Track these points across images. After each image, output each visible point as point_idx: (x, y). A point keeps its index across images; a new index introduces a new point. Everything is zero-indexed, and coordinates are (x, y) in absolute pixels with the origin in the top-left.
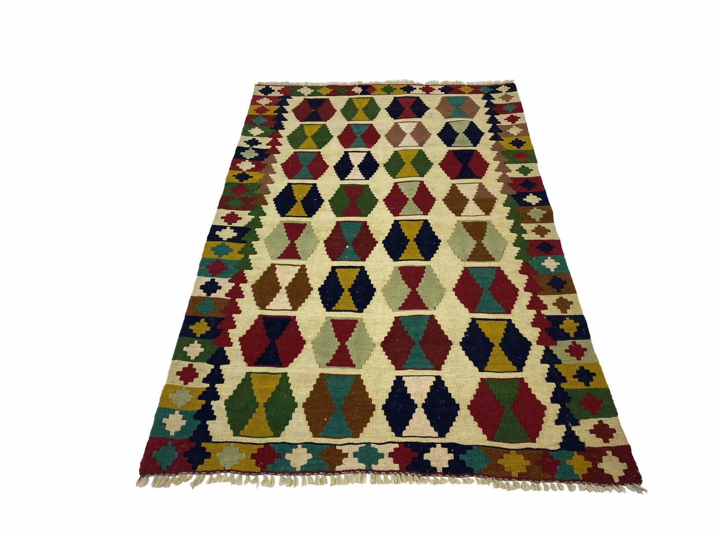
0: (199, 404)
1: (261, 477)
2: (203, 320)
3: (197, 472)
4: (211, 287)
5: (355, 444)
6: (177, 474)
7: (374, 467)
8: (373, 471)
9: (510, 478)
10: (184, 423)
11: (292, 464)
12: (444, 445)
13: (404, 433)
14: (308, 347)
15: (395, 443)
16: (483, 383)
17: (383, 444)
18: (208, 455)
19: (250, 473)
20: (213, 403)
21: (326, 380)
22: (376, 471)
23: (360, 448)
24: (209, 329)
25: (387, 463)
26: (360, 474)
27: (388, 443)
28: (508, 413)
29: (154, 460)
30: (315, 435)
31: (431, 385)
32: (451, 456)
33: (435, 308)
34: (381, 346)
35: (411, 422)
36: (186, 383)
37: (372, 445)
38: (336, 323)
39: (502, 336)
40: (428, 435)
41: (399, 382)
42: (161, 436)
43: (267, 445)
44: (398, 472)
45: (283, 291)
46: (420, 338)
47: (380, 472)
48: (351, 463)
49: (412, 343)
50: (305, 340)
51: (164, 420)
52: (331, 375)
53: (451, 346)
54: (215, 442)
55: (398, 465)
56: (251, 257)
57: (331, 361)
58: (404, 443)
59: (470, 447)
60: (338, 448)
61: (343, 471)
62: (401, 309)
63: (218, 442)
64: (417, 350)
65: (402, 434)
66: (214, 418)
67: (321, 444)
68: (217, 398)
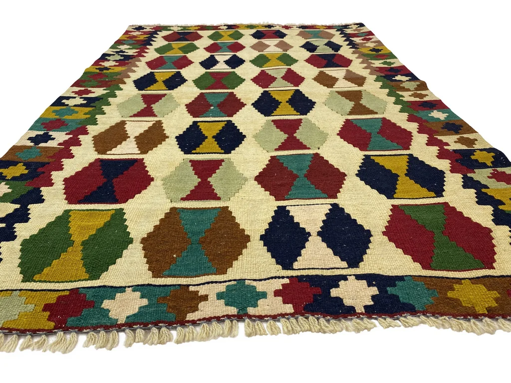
1: (53, 337)
2: (20, 164)
4: (41, 139)
5: (220, 282)
7: (251, 311)
8: (250, 317)
9: (476, 316)
11: (112, 315)
12: (359, 277)
13: (296, 265)
14: (156, 184)
15: (283, 277)
16: (395, 208)
17: (265, 280)
19: (37, 333)
21: (179, 214)
22: (255, 316)
23: (227, 286)
24: (26, 172)
25: (272, 305)
26: (227, 322)
27: (272, 278)
28: (440, 238)
30: (156, 275)
31: (326, 212)
32: (374, 291)
33: (319, 148)
34: (255, 180)
35: (303, 252)
37: (247, 282)
38: (196, 163)
39: (406, 168)
40: (332, 266)
41: (281, 211)
43: (75, 290)
44: (292, 315)
46: (305, 172)
47: (261, 318)
48: (213, 307)
49: (295, 176)
50: (153, 178)
52: (186, 208)
53: (346, 177)
55: (290, 306)
56: (98, 116)
57: (188, 195)
58: (297, 277)
59: (401, 278)
60: (192, 289)
61: (199, 320)
62: (277, 150)
64: (302, 182)
65: (292, 267)
67: (165, 286)
68: (13, 238)
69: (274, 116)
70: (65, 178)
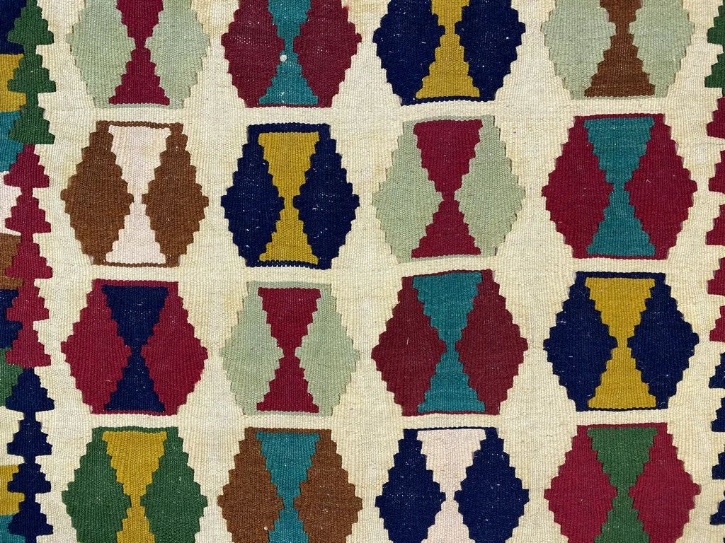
0: (13, 502)
14: (213, 364)
16: (584, 436)
20: (39, 498)
21: (259, 443)
28: (623, 502)
31: (475, 450)
33: (496, 249)
34: (373, 357)
35: (431, 530)
38: (272, 298)
39: (637, 320)
41: (410, 442)
45: (138, 207)
46: (457, 334)
49: (441, 348)
50: (205, 349)
52: (268, 430)
53: (525, 353)
56: (44, 99)
57: (266, 396)
62: (417, 254)
64: (450, 365)
66: (48, 530)
68: (46, 487)
69: (420, 101)
70: (63, 343)
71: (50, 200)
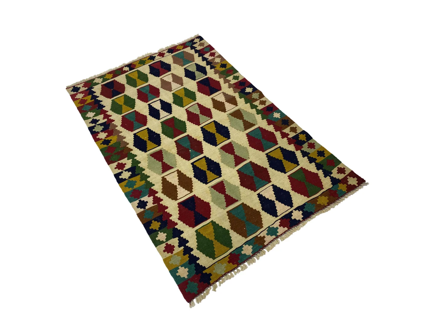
0: (187, 258)
1: (239, 268)
2: (153, 221)
3: (212, 284)
4: (142, 205)
5: (264, 230)
6: (204, 291)
7: (278, 234)
8: (279, 236)
9: (326, 207)
10: (187, 269)
11: (247, 254)
12: (295, 209)
13: (278, 214)
14: (211, 204)
15: (278, 220)
16: (290, 177)
17: (274, 223)
18: (210, 275)
19: (234, 269)
20: (192, 253)
21: (231, 213)
22: (280, 235)
23: (267, 231)
24: (160, 223)
25: (281, 230)
26: (275, 240)
27: (275, 222)
28: (307, 183)
29: (189, 293)
30: (246, 237)
31: (272, 190)
32: (301, 212)
33: (249, 158)
34: (241, 186)
35: (277, 208)
36: (172, 253)
37: (271, 227)
38: (215, 187)
39: (282, 155)
40: (287, 209)
41: (260, 196)
42: (182, 281)
43: (230, 254)
44: (288, 230)
45: (178, 187)
46: (253, 174)
47: (281, 235)
48: (268, 239)
49: (252, 177)
50: (208, 202)
51: (177, 274)
52: (231, 210)
53: (268, 170)
54: (208, 268)
55: (286, 228)
56: (148, 179)
57: (226, 204)
58: (281, 218)
59: (305, 204)
60: (259, 236)
61: (268, 243)
62: (236, 166)
63: (209, 267)
64: (256, 179)
65: (277, 215)
66: (198, 259)
67: (251, 239)
68: (192, 250)
69: (218, 145)
70: (178, 219)
71: (160, 195)
